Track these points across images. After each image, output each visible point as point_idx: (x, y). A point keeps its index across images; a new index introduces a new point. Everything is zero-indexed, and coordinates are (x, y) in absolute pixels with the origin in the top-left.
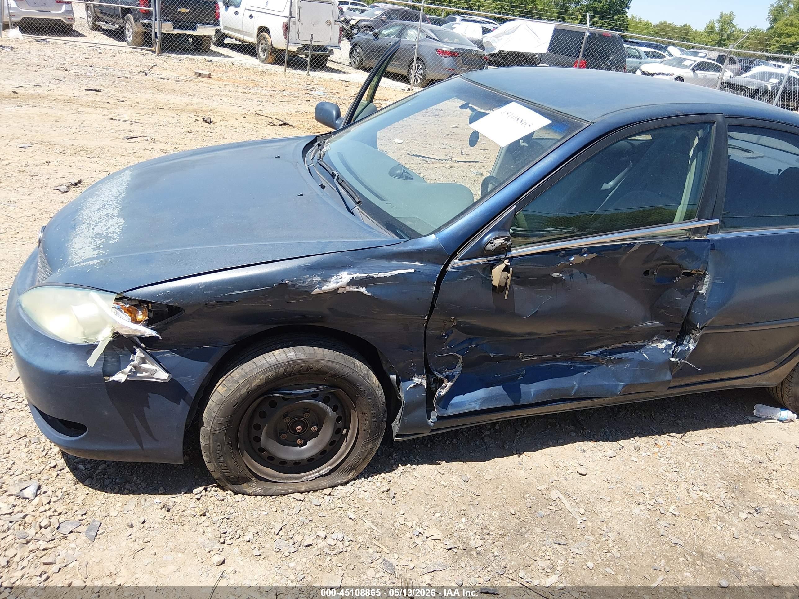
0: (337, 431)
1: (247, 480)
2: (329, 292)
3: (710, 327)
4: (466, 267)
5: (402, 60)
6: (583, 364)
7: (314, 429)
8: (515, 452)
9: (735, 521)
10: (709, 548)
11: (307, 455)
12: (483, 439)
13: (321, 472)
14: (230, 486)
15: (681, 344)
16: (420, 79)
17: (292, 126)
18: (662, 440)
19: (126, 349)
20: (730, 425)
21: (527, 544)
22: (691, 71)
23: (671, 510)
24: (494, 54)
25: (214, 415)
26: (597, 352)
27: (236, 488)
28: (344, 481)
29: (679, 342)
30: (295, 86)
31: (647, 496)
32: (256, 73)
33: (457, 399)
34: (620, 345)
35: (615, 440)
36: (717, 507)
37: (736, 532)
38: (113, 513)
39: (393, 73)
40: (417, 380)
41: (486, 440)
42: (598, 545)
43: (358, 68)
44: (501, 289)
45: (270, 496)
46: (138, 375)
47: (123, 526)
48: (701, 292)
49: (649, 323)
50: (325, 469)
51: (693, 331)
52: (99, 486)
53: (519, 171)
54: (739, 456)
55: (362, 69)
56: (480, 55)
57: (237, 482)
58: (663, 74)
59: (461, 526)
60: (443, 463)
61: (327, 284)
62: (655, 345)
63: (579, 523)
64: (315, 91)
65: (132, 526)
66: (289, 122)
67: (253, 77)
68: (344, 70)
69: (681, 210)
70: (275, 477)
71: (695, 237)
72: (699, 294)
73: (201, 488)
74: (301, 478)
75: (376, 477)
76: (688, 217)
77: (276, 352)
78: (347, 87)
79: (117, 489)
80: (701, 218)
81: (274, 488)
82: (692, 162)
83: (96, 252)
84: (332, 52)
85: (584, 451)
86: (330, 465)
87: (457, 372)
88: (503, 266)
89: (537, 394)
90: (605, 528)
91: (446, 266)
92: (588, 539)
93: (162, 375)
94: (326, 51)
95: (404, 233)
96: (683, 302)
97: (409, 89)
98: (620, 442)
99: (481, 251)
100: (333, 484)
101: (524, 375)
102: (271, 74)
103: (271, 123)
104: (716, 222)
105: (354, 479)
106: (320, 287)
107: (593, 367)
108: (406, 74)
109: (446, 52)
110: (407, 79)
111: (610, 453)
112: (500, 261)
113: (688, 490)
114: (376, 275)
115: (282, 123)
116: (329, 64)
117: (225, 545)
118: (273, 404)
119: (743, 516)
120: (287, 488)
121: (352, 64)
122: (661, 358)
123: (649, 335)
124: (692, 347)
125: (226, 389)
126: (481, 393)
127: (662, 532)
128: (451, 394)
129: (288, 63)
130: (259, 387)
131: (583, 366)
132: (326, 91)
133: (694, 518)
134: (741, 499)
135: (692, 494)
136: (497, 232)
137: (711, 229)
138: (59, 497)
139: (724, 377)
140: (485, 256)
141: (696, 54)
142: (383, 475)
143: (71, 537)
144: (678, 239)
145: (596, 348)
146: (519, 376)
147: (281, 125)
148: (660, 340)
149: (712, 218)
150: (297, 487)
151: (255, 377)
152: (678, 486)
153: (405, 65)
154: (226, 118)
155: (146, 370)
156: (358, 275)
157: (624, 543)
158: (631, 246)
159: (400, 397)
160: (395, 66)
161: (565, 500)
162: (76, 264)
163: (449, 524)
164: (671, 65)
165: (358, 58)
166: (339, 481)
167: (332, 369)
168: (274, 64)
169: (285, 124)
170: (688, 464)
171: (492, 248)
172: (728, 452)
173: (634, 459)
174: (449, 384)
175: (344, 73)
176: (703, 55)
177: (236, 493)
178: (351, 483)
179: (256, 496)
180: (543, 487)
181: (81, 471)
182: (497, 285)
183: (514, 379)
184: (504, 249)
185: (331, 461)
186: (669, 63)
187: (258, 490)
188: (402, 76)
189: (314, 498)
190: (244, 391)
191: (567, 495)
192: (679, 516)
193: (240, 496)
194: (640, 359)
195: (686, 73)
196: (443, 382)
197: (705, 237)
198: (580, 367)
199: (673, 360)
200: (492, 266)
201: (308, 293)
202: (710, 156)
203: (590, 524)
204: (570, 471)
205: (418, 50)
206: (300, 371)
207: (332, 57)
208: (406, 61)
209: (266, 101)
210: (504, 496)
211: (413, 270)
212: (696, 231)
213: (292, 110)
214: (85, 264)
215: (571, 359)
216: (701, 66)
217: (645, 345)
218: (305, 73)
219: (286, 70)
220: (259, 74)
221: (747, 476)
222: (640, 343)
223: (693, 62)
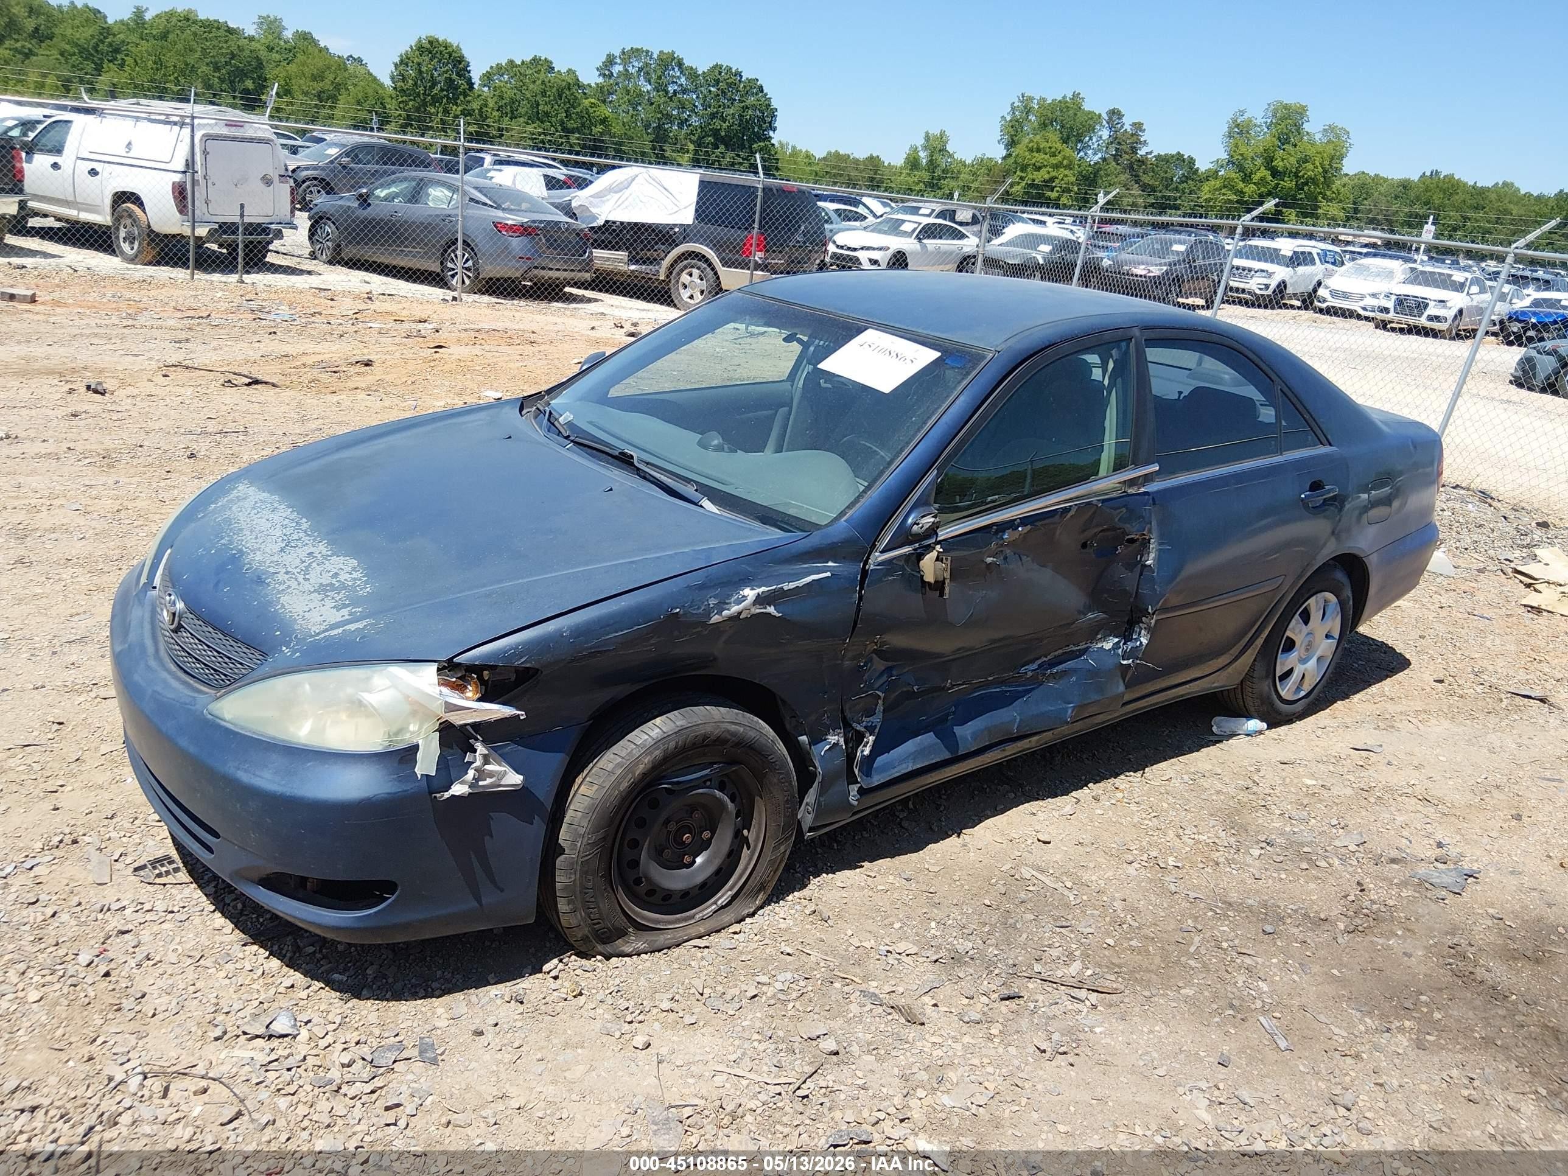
0: (738, 834)
1: (622, 934)
2: (731, 618)
3: (1164, 610)
4: (890, 561)
5: (426, 245)
6: (1019, 686)
7: (706, 835)
8: (950, 833)
9: (1249, 861)
10: (1234, 896)
11: (700, 879)
12: (900, 824)
13: (719, 902)
14: (600, 948)
15: (1131, 640)
16: (469, 277)
17: (274, 385)
18: (1121, 781)
19: (455, 747)
20: (1191, 751)
21: (1025, 936)
22: (916, 241)
23: (1171, 863)
24: (600, 228)
25: (582, 831)
26: (1034, 666)
27: (609, 948)
28: (752, 910)
29: (1127, 638)
30: (223, 306)
31: (1135, 852)
32: (132, 284)
33: (880, 760)
34: (1060, 651)
35: (1066, 793)
36: (1221, 848)
37: (1255, 872)
38: (442, 1023)
39: (403, 268)
40: (833, 739)
41: (905, 824)
42: (1108, 919)
43: (330, 262)
44: (939, 585)
45: (659, 951)
46: (481, 783)
47: (468, 1036)
48: (1148, 563)
49: (1090, 616)
50: (723, 897)
51: (1144, 619)
52: (389, 993)
53: (925, 423)
54: (1219, 786)
55: (339, 263)
56: (574, 230)
57: (608, 938)
58: (874, 249)
59: (933, 931)
60: (866, 864)
61: (727, 606)
62: (1099, 645)
63: (1072, 899)
64: (269, 313)
65: (481, 1033)
66: (260, 377)
67: (128, 294)
68: (304, 268)
69: (1107, 458)
70: (658, 922)
71: (1131, 491)
72: (1146, 566)
73: (555, 961)
74: (693, 917)
75: (790, 897)
76: (1119, 465)
77: (658, 721)
78: (332, 300)
79: (422, 993)
80: (1137, 463)
81: (661, 939)
82: (1109, 393)
83: (345, 611)
84: (279, 235)
85: (1034, 814)
86: (730, 889)
87: (877, 719)
88: (934, 554)
89: (975, 736)
90: (1105, 899)
91: (866, 563)
92: (1092, 915)
93: (514, 779)
94: (268, 234)
95: (791, 526)
96: (1128, 579)
97: (455, 299)
98: (1074, 794)
99: (904, 537)
100: (740, 918)
101: (954, 713)
102: (164, 285)
103: (230, 381)
104: (1156, 468)
105: (762, 907)
106: (720, 613)
107: (1033, 689)
108: (438, 270)
109: (511, 227)
110: (442, 279)
111: (1068, 809)
112: (929, 548)
113: (1178, 836)
114: (788, 586)
115: (248, 381)
116: (270, 258)
117: (635, 1025)
118: (654, 805)
119: (1256, 852)
120: (681, 935)
121: (318, 253)
122: (1110, 662)
123: (1094, 632)
124: (1144, 641)
125: (595, 787)
126: (910, 746)
127: (1173, 888)
128: (876, 751)
129: (196, 261)
130: (644, 775)
131: (1020, 689)
132: (293, 312)
133: (1202, 866)
134: (1244, 835)
135: (1185, 838)
136: (921, 509)
137: (1148, 478)
138: (338, 1022)
139: (1177, 682)
140: (910, 544)
141: (915, 211)
142: (796, 893)
143: (400, 1067)
144: (1115, 495)
145: (1033, 661)
146: (948, 715)
147: (249, 384)
148: (1104, 638)
149: (1150, 463)
150: (693, 931)
151: (638, 761)
152: (1165, 834)
153: (433, 254)
154: (129, 381)
155: (491, 774)
156: (764, 589)
157: (1134, 910)
158: (1066, 510)
159: (815, 767)
160: (414, 257)
161: (1039, 876)
162: (318, 634)
163: (917, 934)
164: (880, 232)
165: (330, 244)
166: (746, 912)
167: (734, 734)
168: (158, 263)
169: (257, 382)
170: (1165, 805)
171: (920, 531)
172: (1205, 783)
173: (1099, 812)
174: (872, 738)
175: (309, 273)
176: (927, 212)
177: (608, 958)
178: (760, 912)
179: (639, 955)
180: (1007, 867)
181: (340, 982)
182: (932, 581)
183: (943, 720)
184: (933, 530)
185: (731, 882)
186: (876, 229)
187: (641, 946)
188: (430, 274)
189: (720, 941)
190: (625, 785)
191: (1041, 871)
192: (1183, 867)
193: (614, 960)
194: (1087, 667)
195: (908, 245)
196: (864, 737)
197: (1143, 490)
198: (1019, 692)
199: (1125, 662)
200: (920, 557)
201: (704, 624)
202: (1133, 381)
203: (1085, 898)
204: (1029, 842)
205: (463, 227)
206: (694, 744)
207: (275, 245)
208: (434, 246)
209: (187, 340)
210: (966, 887)
211: (828, 574)
212: (1132, 482)
213: (252, 355)
214: (340, 630)
215: (1003, 682)
216: (929, 232)
217: (1088, 648)
218: (233, 278)
219: (193, 274)
220: (137, 286)
221: (1239, 807)
222: (1082, 646)
223: (916, 225)
